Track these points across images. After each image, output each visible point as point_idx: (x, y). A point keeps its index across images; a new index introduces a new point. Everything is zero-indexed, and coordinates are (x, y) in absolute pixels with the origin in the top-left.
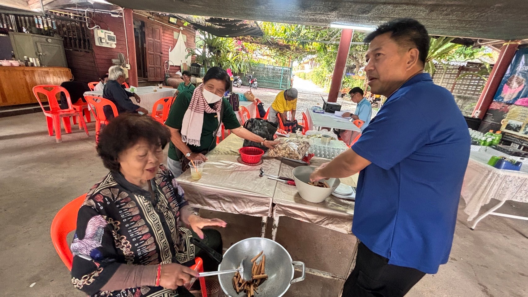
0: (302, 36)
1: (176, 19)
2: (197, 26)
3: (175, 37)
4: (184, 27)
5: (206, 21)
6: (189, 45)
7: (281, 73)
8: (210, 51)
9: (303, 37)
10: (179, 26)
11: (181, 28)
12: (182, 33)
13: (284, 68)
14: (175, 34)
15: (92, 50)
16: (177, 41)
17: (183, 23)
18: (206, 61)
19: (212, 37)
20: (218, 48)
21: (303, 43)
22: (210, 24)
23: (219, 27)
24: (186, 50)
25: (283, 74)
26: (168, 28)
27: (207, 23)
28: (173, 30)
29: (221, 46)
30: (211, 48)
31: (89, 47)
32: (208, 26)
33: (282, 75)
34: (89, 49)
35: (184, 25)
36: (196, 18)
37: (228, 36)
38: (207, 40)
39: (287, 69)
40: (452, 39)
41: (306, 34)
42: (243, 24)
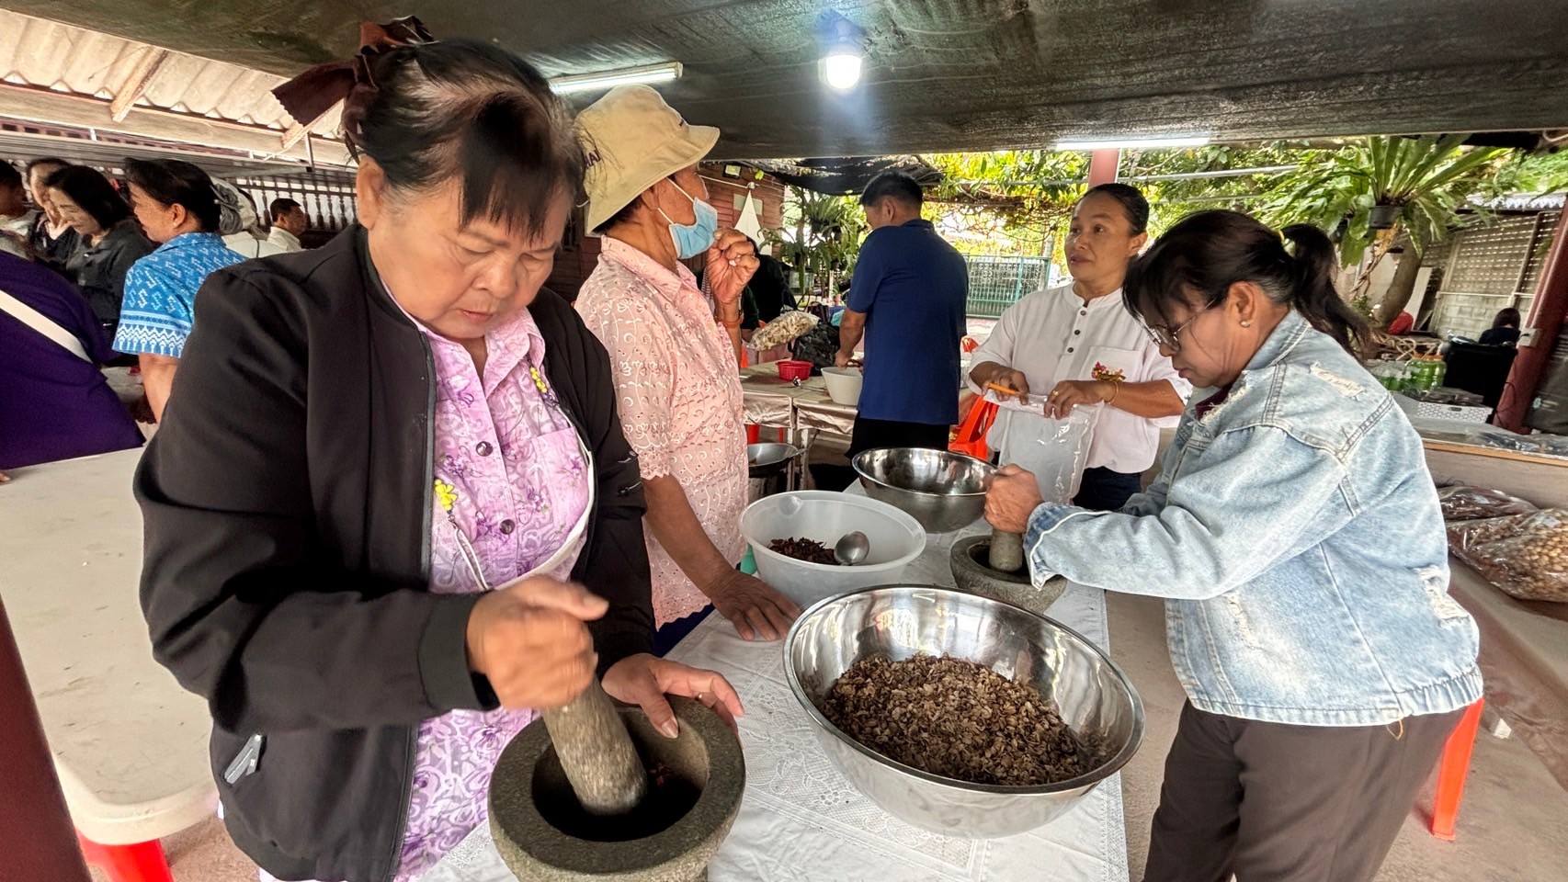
0: (1046, 172)
1: (739, 168)
2: (784, 178)
3: (736, 207)
4: (756, 181)
5: (798, 164)
6: (769, 220)
7: (1017, 275)
8: (815, 230)
9: (1051, 175)
10: (747, 181)
11: (752, 185)
12: (753, 196)
13: (1025, 261)
14: (738, 198)
15: (578, 246)
16: (740, 215)
17: (755, 174)
18: (804, 254)
19: (820, 197)
20: (834, 221)
21: (1053, 190)
22: (807, 170)
23: (827, 174)
24: (761, 234)
25: (1023, 276)
26: (723, 189)
27: (802, 169)
28: (733, 191)
29: (842, 217)
30: (817, 225)
31: (574, 240)
32: (803, 175)
33: (1019, 279)
34: (573, 244)
35: (757, 177)
36: (778, 163)
37: (851, 191)
38: (808, 206)
39: (1034, 262)
40: (1467, 138)
41: (1057, 166)
42: (882, 162)
